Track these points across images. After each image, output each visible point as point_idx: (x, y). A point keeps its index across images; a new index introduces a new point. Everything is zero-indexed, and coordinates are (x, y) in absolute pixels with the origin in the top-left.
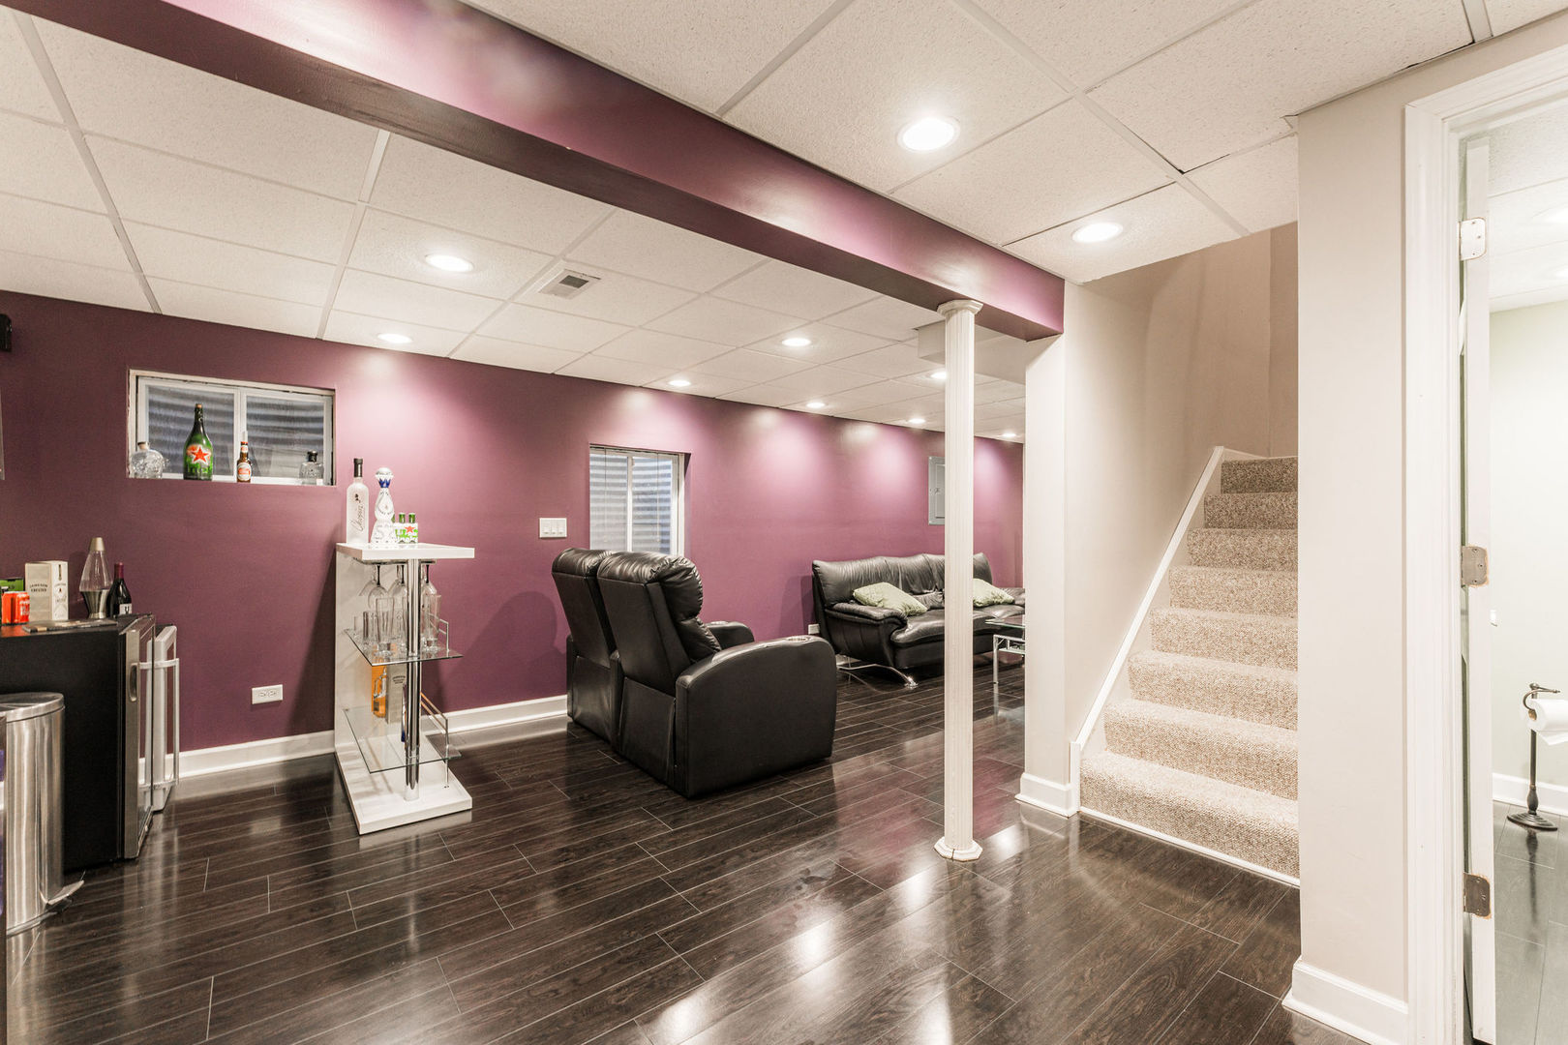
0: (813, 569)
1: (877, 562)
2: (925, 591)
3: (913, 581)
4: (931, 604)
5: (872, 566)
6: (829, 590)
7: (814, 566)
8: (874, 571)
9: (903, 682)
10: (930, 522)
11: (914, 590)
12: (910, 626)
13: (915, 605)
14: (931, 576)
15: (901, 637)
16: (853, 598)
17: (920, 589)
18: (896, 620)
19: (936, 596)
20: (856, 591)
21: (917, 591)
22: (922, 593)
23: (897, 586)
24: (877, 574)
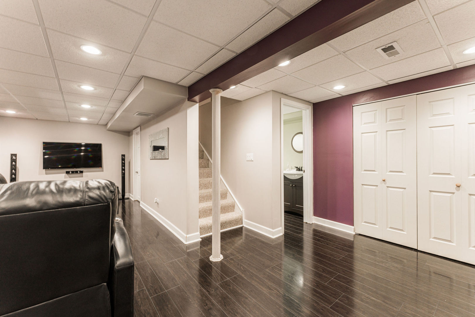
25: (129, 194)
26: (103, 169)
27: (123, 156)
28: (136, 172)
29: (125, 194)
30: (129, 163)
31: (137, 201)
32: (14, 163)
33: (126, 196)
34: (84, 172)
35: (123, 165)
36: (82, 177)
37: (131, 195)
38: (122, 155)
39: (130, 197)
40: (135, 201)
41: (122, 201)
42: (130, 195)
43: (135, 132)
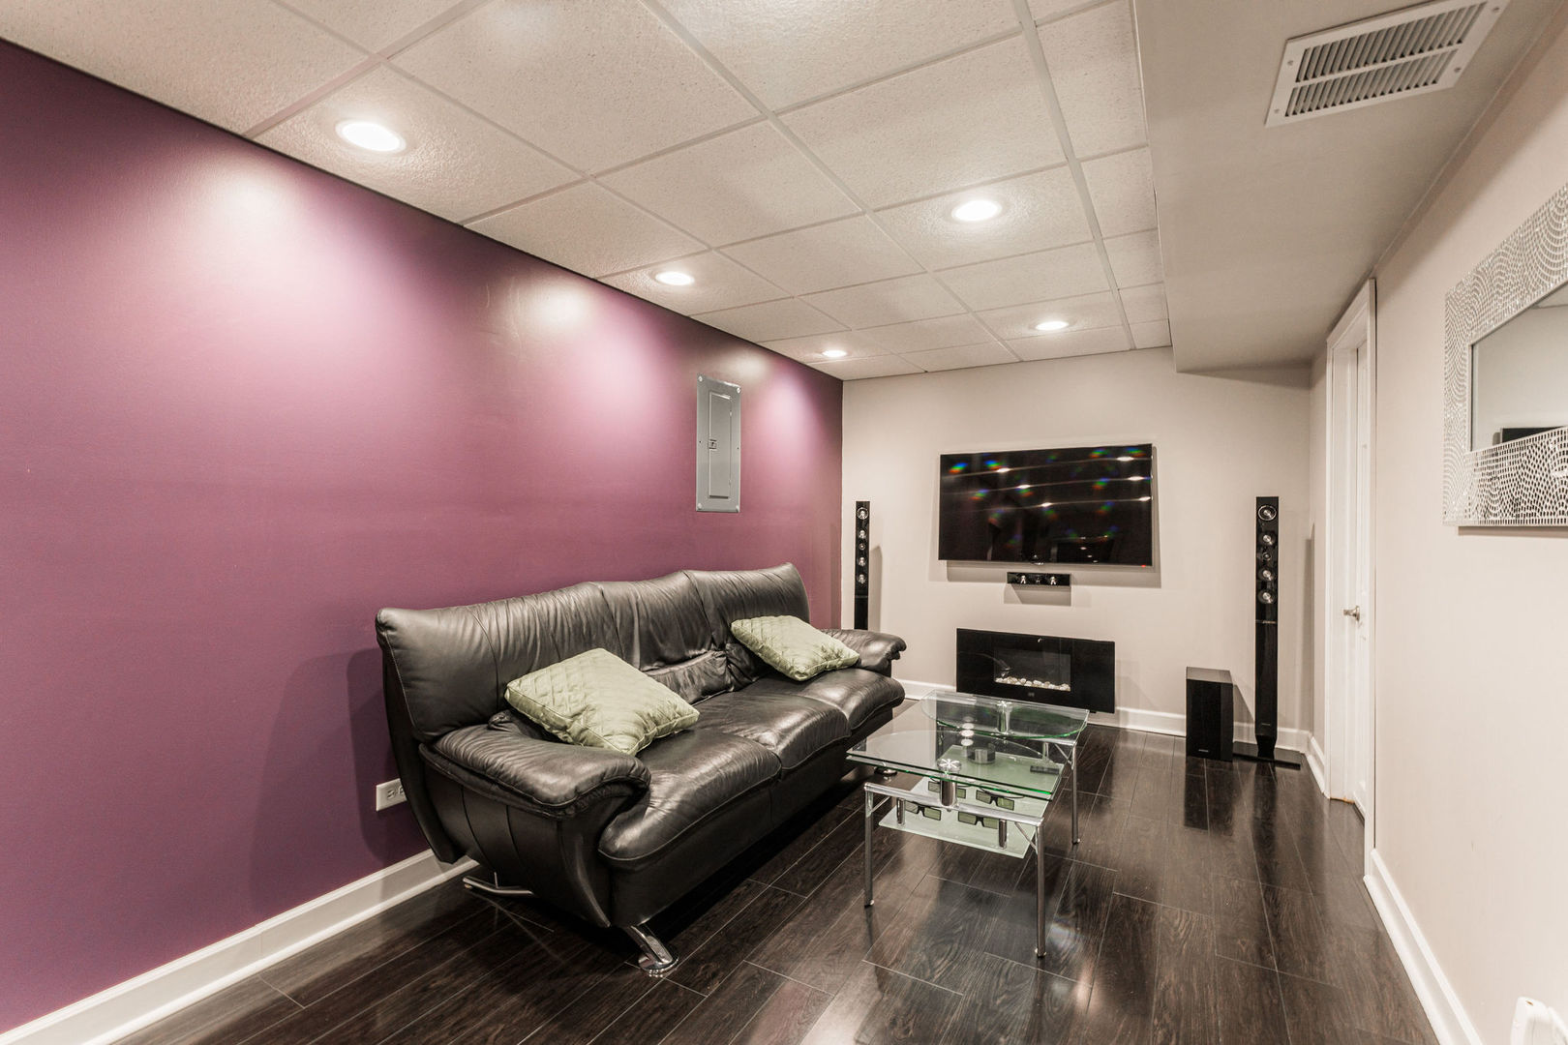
0: (381, 638)
1: (580, 597)
2: (692, 653)
3: (664, 635)
4: (704, 683)
5: (566, 610)
6: (428, 692)
7: (382, 626)
8: (570, 623)
9: (637, 950)
10: (699, 505)
11: (667, 654)
12: (657, 791)
13: (669, 712)
14: (703, 617)
15: (629, 836)
16: (504, 705)
17: (680, 650)
18: (616, 789)
19: (713, 662)
20: (513, 685)
21: (674, 655)
22: (685, 659)
23: (629, 659)
24: (578, 626)
25: (1306, 732)
26: (1160, 572)
27: (1268, 504)
28: (1347, 613)
29: (1279, 729)
30: (1310, 545)
31: (1353, 805)
32: (862, 534)
33: (1288, 738)
34: (1076, 584)
35: (1267, 559)
36: (1067, 602)
37: (1314, 742)
38: (1261, 501)
39: (1310, 759)
40: (1331, 799)
41: (1258, 768)
42: (1309, 742)
43: (1340, 342)
